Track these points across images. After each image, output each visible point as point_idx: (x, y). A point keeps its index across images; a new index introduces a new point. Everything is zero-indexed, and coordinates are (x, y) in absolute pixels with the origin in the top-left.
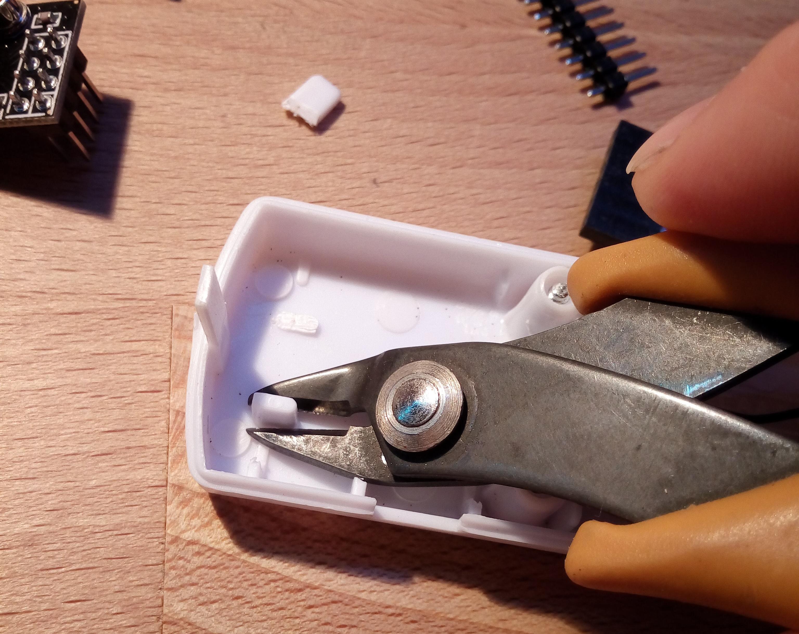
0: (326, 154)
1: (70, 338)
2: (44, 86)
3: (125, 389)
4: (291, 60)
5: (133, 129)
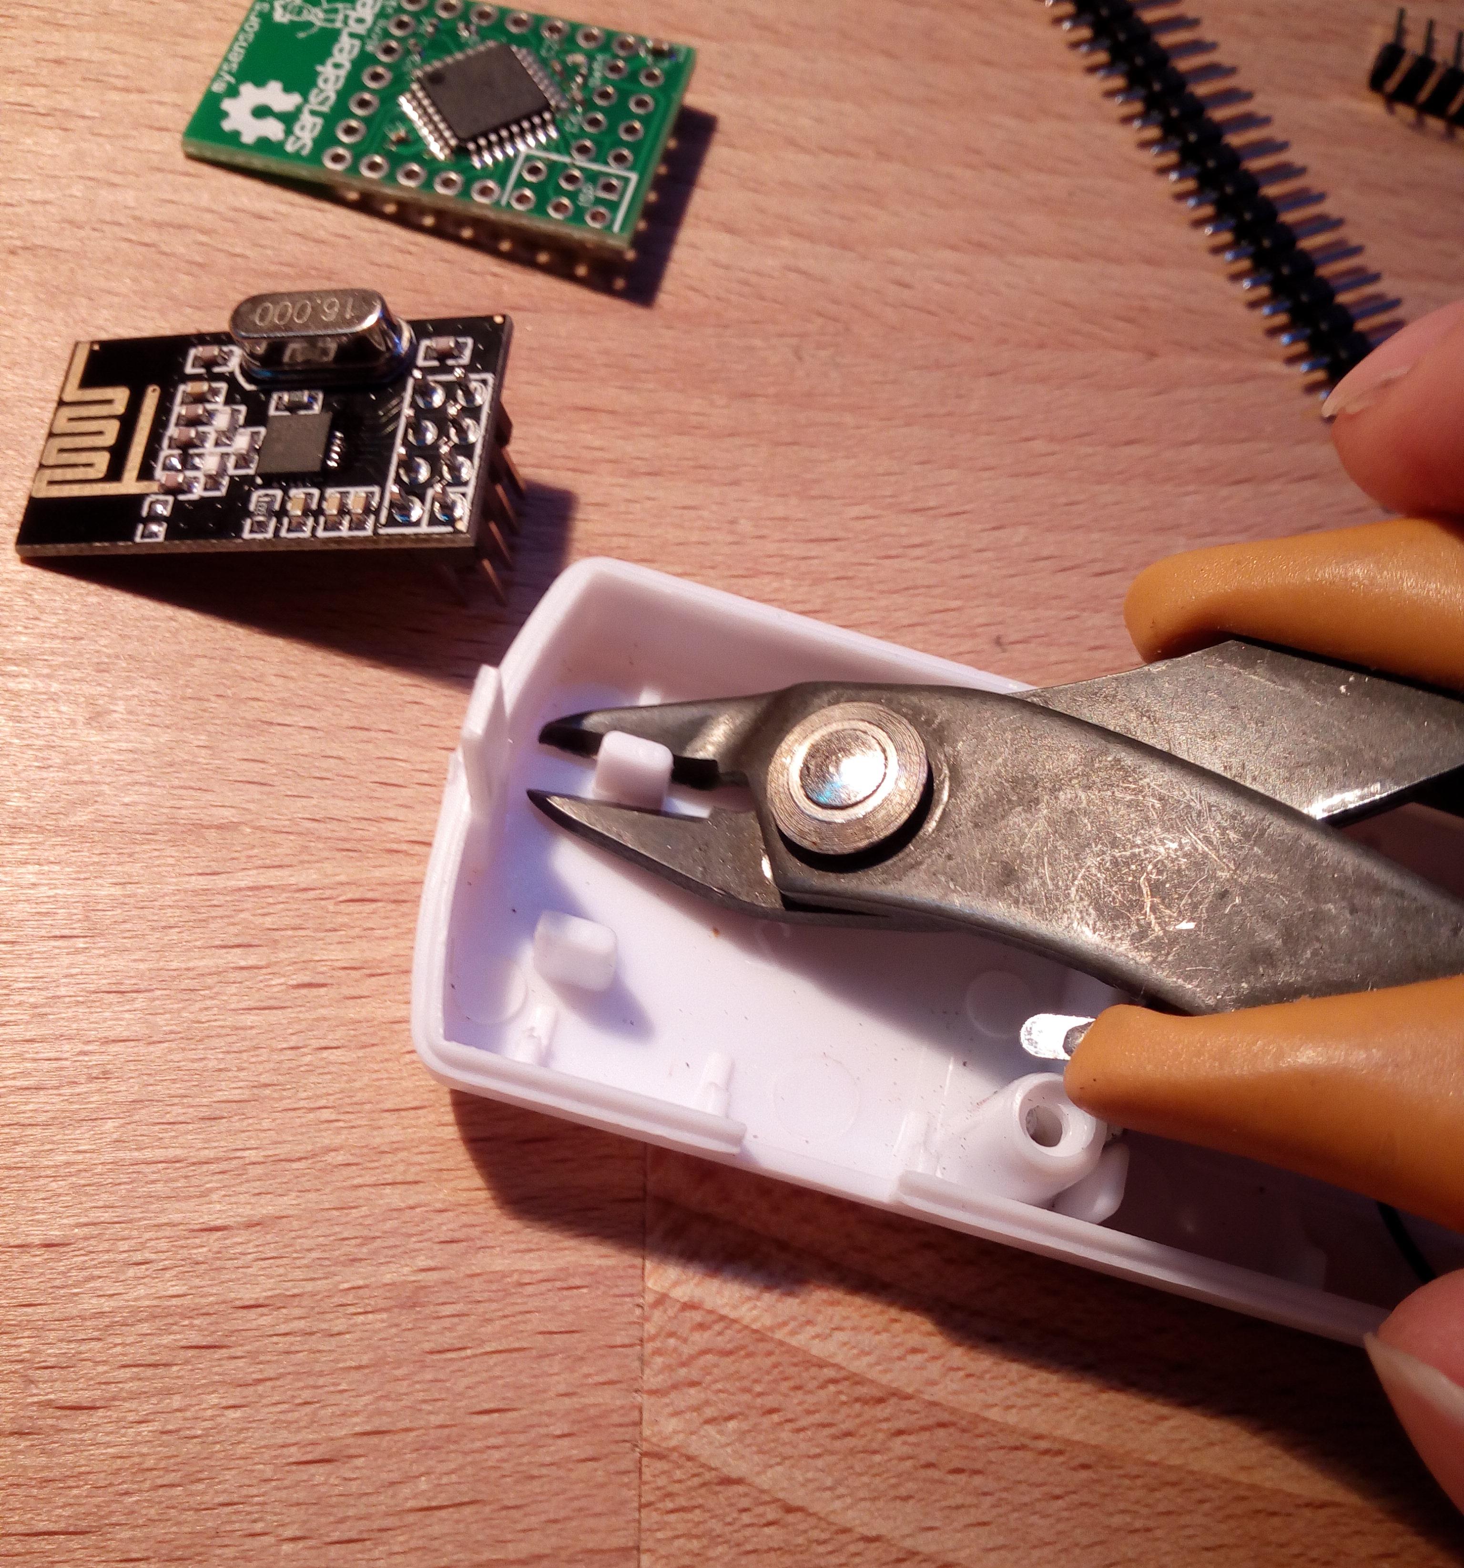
0: (912, 591)
2: (447, 476)
4: (849, 419)
5: (577, 545)
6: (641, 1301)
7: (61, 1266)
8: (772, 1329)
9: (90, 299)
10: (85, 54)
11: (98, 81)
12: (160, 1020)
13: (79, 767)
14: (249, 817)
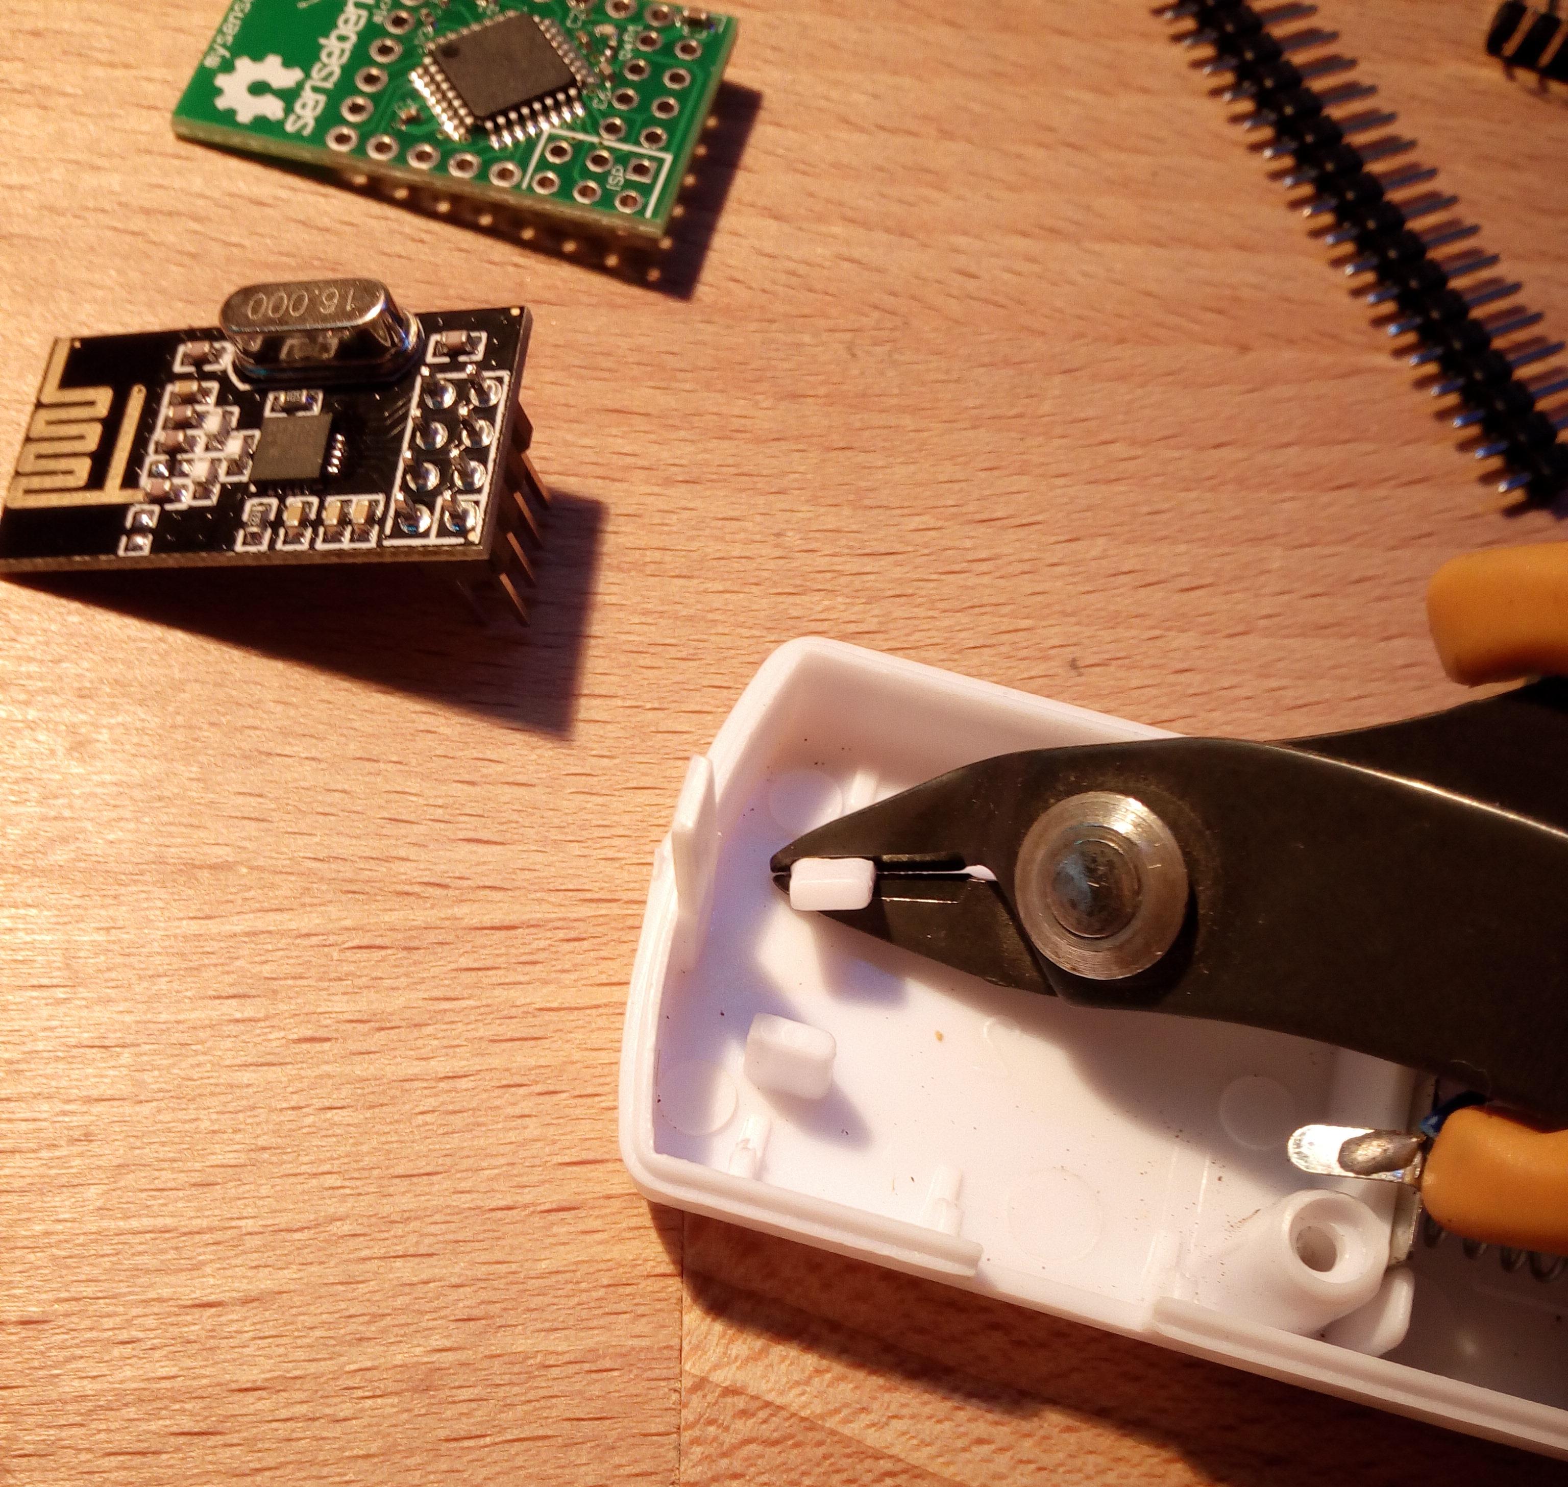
0: (977, 610)
1: (494, 977)
2: (458, 483)
3: (601, 1080)
4: (908, 421)
5: (607, 560)
6: (678, 1385)
7: (39, 1346)
8: (822, 1417)
9: (72, 292)
10: (66, 26)
11: (80, 55)
12: (147, 1077)
13: (60, 801)
14: (244, 856)
